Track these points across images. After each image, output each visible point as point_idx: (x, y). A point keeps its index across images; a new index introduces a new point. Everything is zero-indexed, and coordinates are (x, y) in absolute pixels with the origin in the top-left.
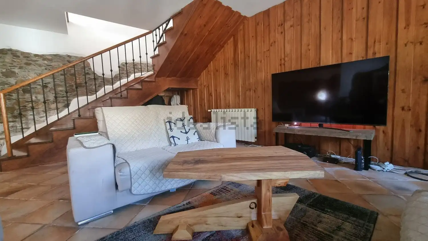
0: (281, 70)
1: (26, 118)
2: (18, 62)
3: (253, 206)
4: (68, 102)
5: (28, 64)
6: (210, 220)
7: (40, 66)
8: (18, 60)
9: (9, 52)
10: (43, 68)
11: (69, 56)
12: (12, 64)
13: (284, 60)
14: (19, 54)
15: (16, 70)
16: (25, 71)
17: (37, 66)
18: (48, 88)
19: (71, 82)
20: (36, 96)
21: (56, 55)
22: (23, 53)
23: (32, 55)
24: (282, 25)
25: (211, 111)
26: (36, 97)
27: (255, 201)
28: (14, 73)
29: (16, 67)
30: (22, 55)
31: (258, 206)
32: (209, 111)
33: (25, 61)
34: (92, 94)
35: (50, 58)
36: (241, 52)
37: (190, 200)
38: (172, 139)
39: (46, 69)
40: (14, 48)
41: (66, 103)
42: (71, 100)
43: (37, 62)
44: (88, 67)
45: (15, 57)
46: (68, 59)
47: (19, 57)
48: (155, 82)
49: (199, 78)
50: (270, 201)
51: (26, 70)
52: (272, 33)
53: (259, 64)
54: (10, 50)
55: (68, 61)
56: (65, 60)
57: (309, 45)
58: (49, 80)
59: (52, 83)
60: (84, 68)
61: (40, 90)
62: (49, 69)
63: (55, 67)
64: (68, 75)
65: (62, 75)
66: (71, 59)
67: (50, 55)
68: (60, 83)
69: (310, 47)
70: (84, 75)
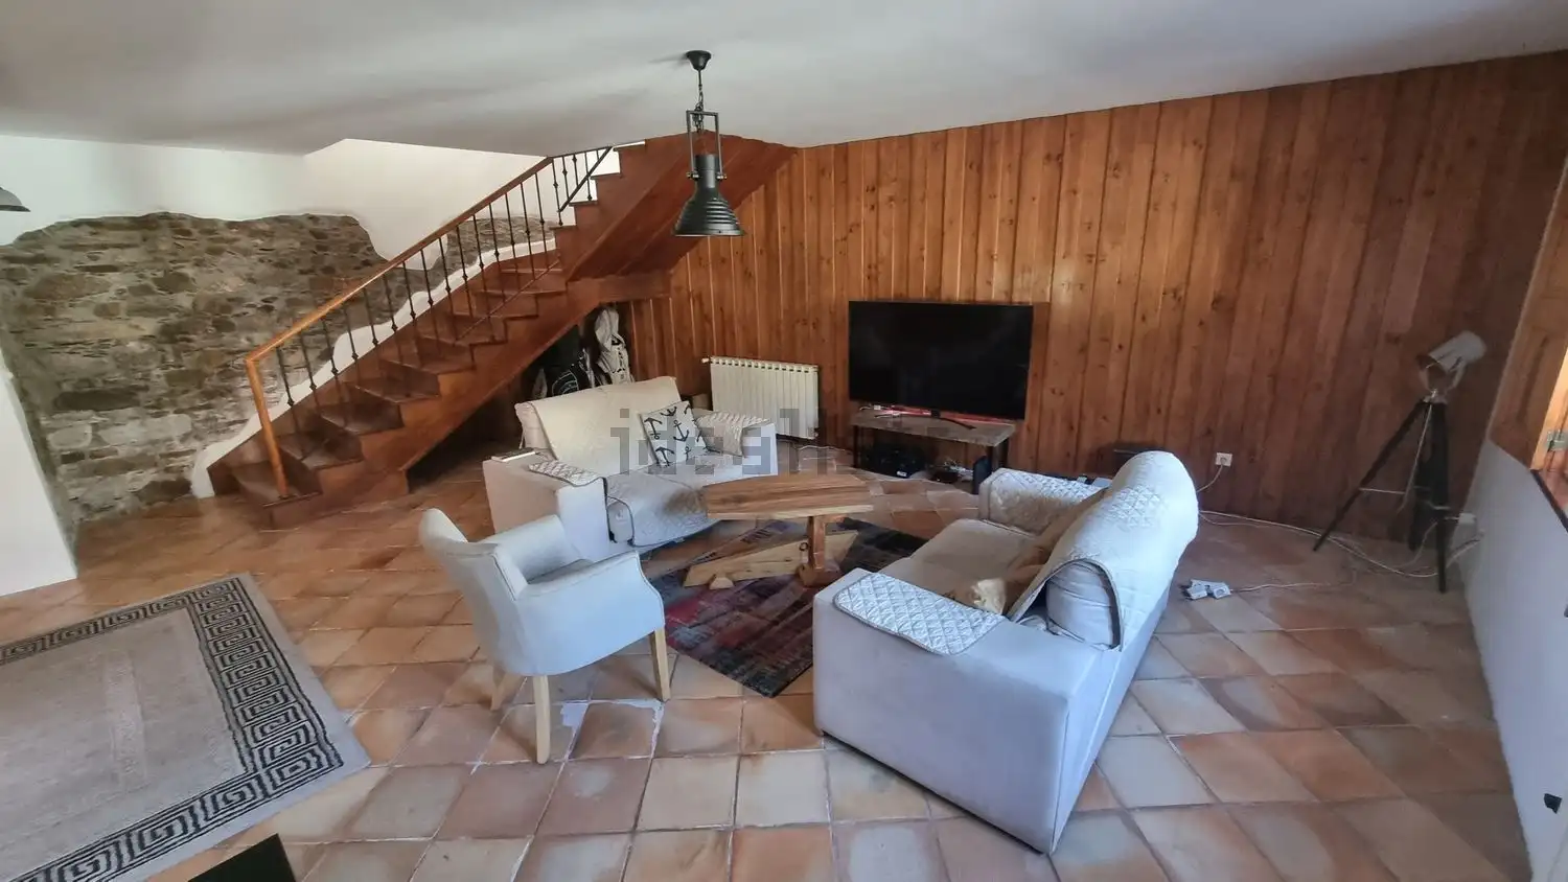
0: (870, 293)
1: (234, 396)
2: (190, 247)
3: (804, 547)
4: (329, 345)
5: (217, 252)
6: (753, 566)
7: (246, 253)
8: (191, 243)
9: (164, 222)
10: (254, 258)
11: (312, 218)
12: (175, 254)
13: (876, 267)
14: (187, 226)
15: (189, 271)
16: (211, 272)
17: (239, 255)
18: (274, 312)
19: (326, 292)
20: (250, 335)
21: (279, 220)
22: (198, 222)
23: (221, 225)
24: (873, 189)
25: (710, 362)
26: (249, 339)
27: (806, 541)
28: (183, 278)
29: (187, 261)
30: (195, 227)
31: (810, 548)
32: (705, 360)
33: (205, 243)
34: (383, 320)
35: (266, 227)
36: (784, 228)
37: (714, 551)
38: (659, 454)
39: (261, 261)
40: (176, 207)
41: (325, 347)
42: (335, 340)
43: (236, 244)
44: (366, 244)
45: (180, 236)
46: (310, 225)
47: (188, 233)
48: (566, 292)
49: (672, 271)
50: (823, 541)
51: (213, 268)
52: (853, 204)
53: (824, 266)
54: (166, 216)
55: (313, 233)
56: (304, 230)
57: (922, 249)
58: (273, 291)
59: (282, 299)
60: (354, 248)
61: (255, 320)
62: (270, 261)
63: (283, 252)
64: (319, 272)
65: (302, 272)
66: (319, 227)
67: (265, 220)
68: (301, 296)
69: (925, 252)
70: (357, 268)
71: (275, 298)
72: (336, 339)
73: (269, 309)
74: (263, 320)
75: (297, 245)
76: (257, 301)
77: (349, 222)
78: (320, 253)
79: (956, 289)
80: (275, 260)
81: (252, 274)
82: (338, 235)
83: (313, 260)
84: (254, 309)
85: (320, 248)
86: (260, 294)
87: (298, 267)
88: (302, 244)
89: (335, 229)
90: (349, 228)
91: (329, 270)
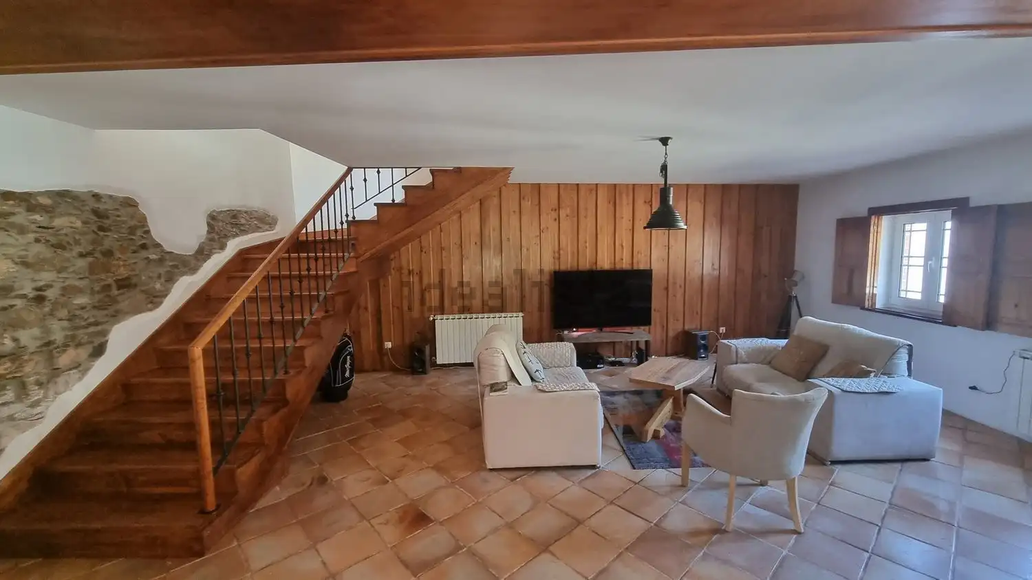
0: (555, 267)
4: (100, 340)
7: (22, 230)
10: (31, 237)
11: (96, 196)
18: (47, 303)
19: (103, 278)
21: (61, 194)
24: (556, 209)
25: (434, 320)
26: (15, 340)
32: (431, 319)
35: (48, 201)
39: (37, 241)
43: (12, 219)
44: (143, 227)
46: (94, 204)
52: (544, 216)
55: (96, 212)
56: (87, 208)
57: (586, 242)
58: (46, 277)
59: (58, 286)
60: (132, 230)
61: (24, 315)
62: (48, 241)
63: (64, 231)
64: (97, 255)
65: (82, 255)
66: (102, 207)
67: (48, 194)
68: (77, 283)
69: (588, 244)
70: (134, 252)
71: (49, 286)
72: (111, 330)
73: (40, 300)
74: (33, 314)
75: (79, 224)
76: (28, 290)
77: (130, 203)
78: (101, 233)
79: (605, 263)
80: (53, 240)
81: (26, 256)
82: (118, 216)
83: (94, 242)
84: (25, 300)
85: (101, 229)
86: (33, 280)
87: (78, 249)
88: (84, 223)
89: (117, 209)
90: (130, 210)
91: (109, 253)
